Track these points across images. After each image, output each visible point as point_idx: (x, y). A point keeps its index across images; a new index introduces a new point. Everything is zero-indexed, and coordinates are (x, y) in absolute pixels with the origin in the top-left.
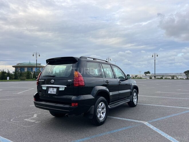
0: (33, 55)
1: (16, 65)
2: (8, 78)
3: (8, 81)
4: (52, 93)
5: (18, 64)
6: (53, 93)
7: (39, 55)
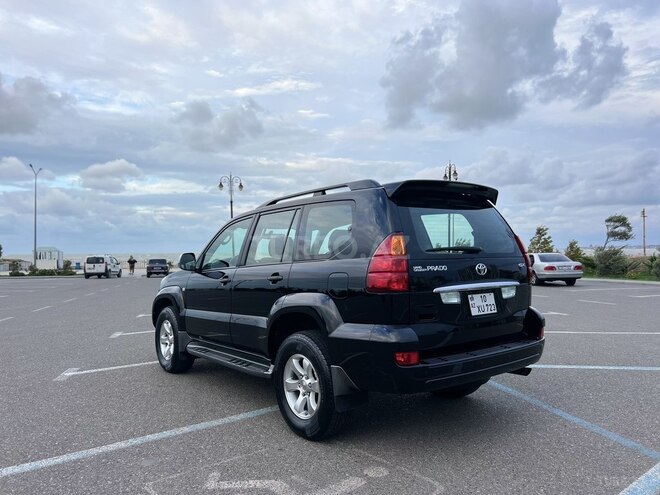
4: (486, 312)
6: (490, 312)
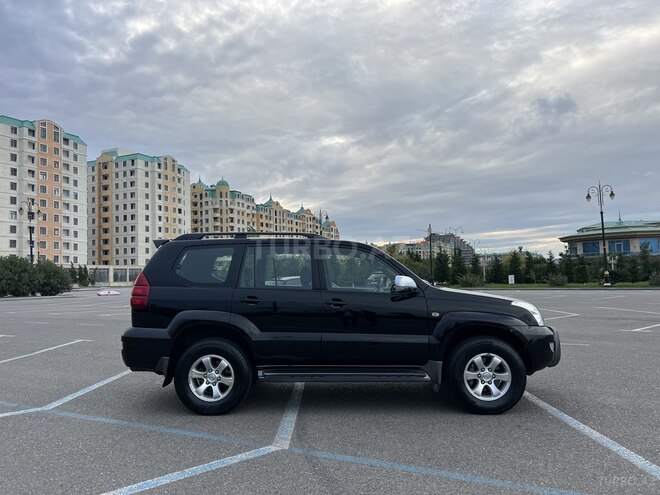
0: (589, 197)
1: (576, 233)
2: (511, 279)
3: (512, 287)
5: (581, 230)
7: (612, 194)
